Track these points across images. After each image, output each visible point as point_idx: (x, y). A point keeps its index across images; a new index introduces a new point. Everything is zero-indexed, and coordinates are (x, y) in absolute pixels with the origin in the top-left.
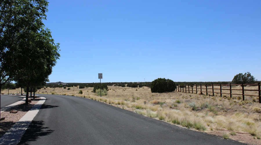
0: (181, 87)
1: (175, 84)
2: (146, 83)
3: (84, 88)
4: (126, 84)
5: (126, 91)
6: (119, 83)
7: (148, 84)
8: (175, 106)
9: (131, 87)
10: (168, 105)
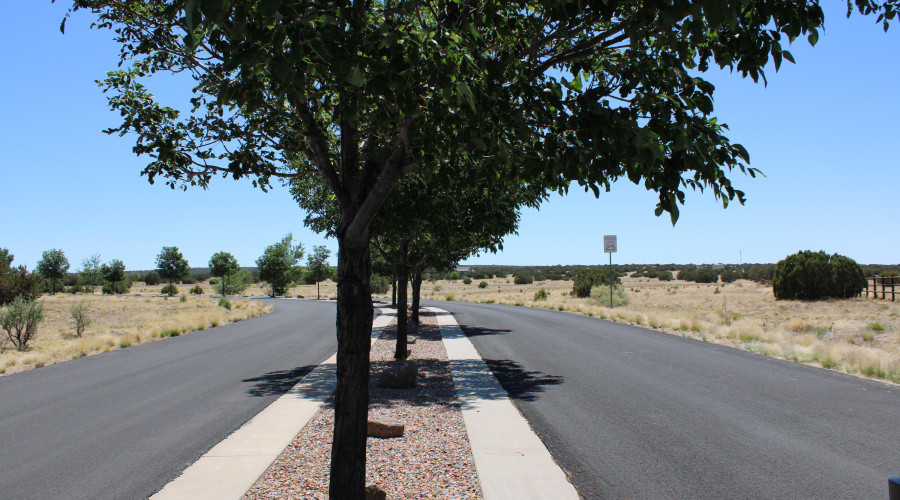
0: (885, 283)
1: (860, 271)
2: (747, 267)
3: (531, 282)
4: (673, 269)
5: (678, 295)
6: (648, 267)
7: (756, 271)
8: (865, 340)
9: (693, 282)
10: (841, 337)
